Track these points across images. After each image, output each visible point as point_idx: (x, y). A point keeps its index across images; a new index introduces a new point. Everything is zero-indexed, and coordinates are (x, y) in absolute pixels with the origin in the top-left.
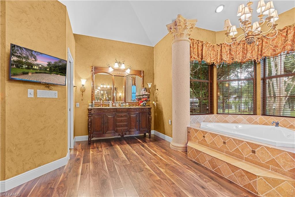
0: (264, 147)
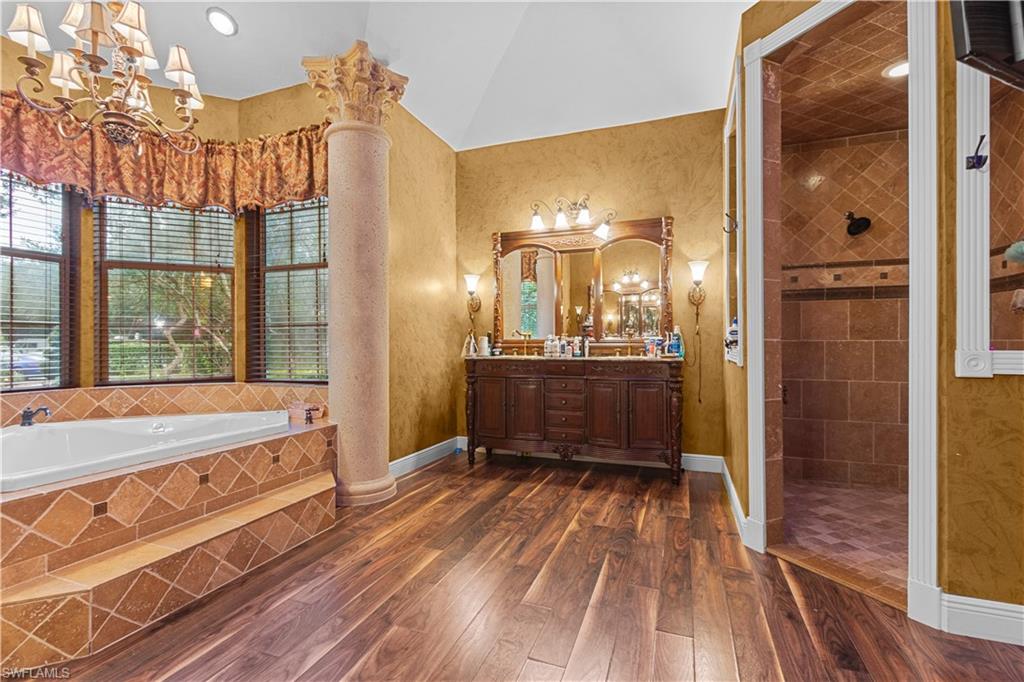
0: (70, 491)
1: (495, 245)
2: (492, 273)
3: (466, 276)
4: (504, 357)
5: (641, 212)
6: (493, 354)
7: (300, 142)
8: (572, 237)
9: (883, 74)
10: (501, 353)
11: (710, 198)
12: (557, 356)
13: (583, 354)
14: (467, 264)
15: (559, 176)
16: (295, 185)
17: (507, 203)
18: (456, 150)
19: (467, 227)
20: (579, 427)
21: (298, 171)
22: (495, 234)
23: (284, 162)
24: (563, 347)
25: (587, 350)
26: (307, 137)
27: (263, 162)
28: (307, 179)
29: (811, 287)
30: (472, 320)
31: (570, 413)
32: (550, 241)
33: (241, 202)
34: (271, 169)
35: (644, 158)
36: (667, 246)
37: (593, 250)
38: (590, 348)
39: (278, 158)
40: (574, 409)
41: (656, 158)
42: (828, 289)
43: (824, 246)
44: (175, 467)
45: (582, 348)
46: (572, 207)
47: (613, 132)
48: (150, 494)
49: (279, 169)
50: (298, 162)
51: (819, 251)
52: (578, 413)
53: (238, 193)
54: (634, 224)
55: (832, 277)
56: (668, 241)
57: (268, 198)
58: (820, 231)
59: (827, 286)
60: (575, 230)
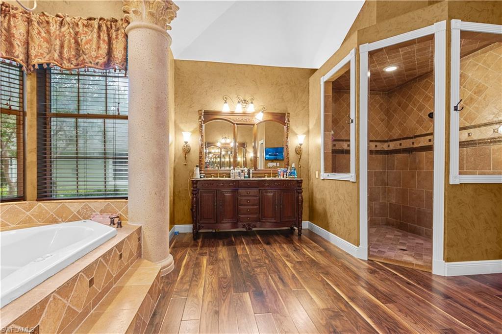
1: (200, 117)
2: (198, 132)
3: (183, 132)
4: (206, 179)
5: (275, 109)
6: (201, 178)
7: (100, 27)
8: (243, 117)
9: (384, 70)
10: (204, 177)
11: (304, 107)
12: (238, 178)
13: (249, 177)
14: (182, 126)
15: (236, 85)
16: (96, 57)
17: (206, 94)
18: (175, 58)
19: (181, 104)
20: (256, 213)
21: (99, 47)
22: (201, 110)
23: (83, 39)
24: (239, 173)
25: (251, 175)
26: (107, 26)
27: (61, 34)
28: (107, 55)
29: (340, 149)
30: (186, 157)
31: (252, 207)
32: (232, 118)
33: (36, 59)
34: (69, 40)
35: (277, 83)
36: (288, 126)
37: (253, 125)
38: (253, 173)
39: (77, 33)
40: (253, 205)
41: (282, 85)
42: (346, 150)
43: (344, 133)
44: (77, 277)
45: (249, 174)
46: (243, 101)
47: (263, 68)
48: (64, 305)
49: (77, 42)
50: (98, 42)
51: (343, 134)
52: (255, 207)
53: (33, 52)
54: (273, 114)
55: (347, 145)
56: (288, 124)
57: (65, 62)
58: (343, 126)
59: (345, 149)
60: (244, 114)
